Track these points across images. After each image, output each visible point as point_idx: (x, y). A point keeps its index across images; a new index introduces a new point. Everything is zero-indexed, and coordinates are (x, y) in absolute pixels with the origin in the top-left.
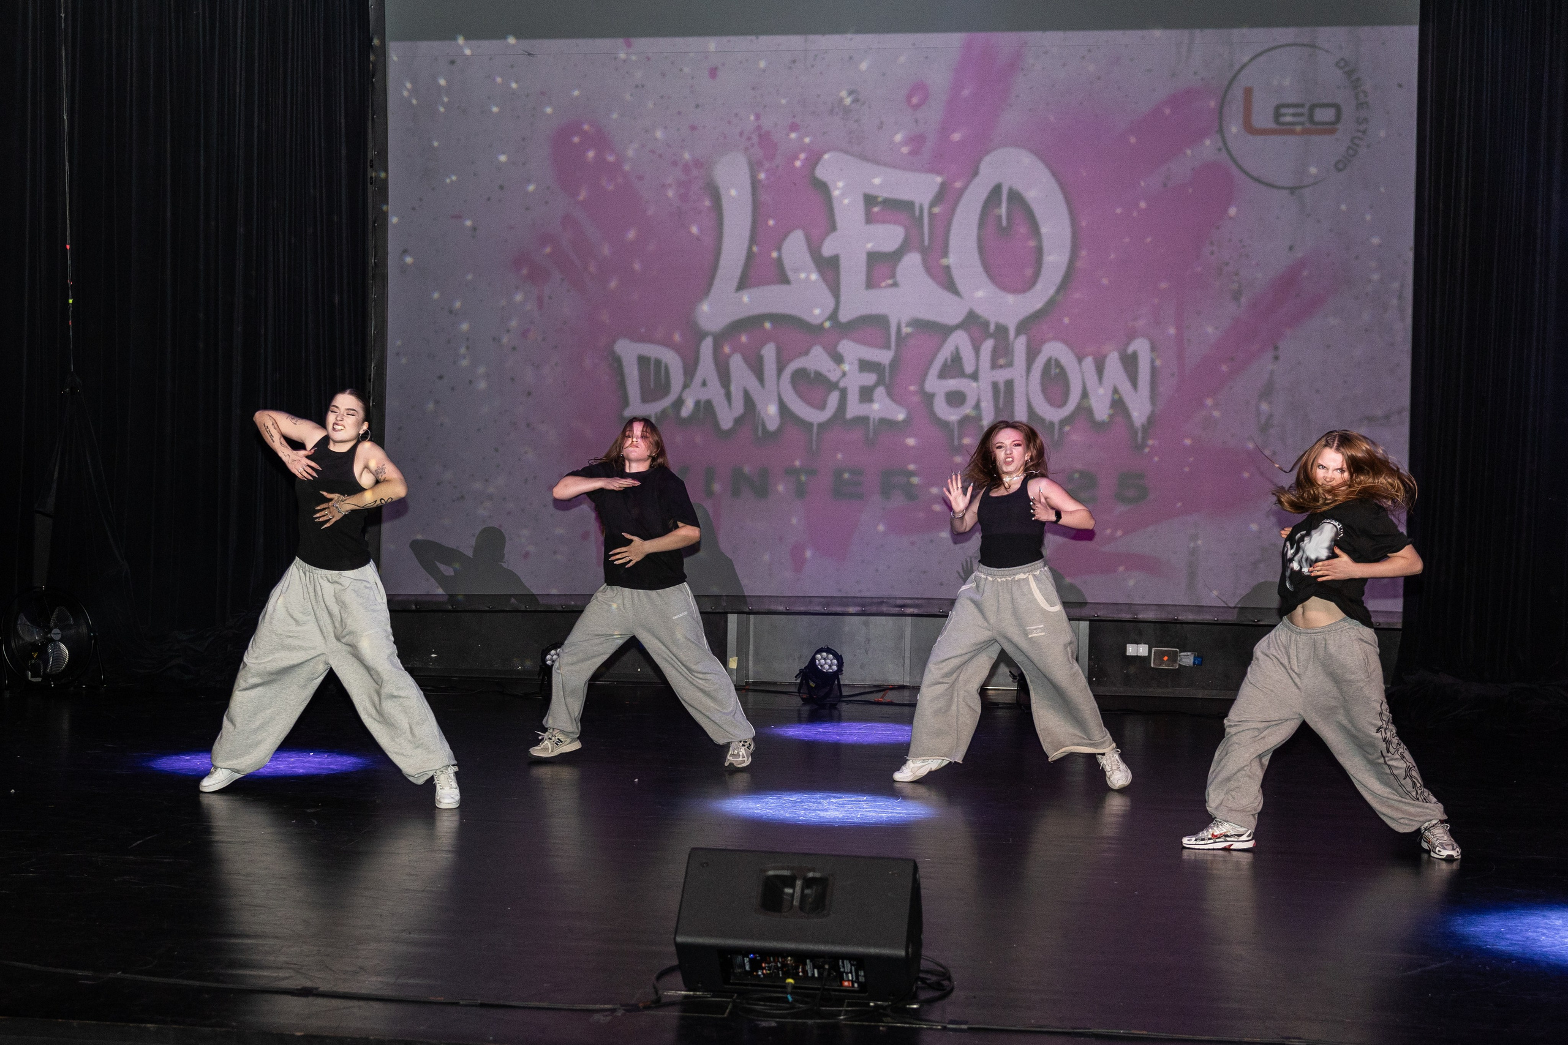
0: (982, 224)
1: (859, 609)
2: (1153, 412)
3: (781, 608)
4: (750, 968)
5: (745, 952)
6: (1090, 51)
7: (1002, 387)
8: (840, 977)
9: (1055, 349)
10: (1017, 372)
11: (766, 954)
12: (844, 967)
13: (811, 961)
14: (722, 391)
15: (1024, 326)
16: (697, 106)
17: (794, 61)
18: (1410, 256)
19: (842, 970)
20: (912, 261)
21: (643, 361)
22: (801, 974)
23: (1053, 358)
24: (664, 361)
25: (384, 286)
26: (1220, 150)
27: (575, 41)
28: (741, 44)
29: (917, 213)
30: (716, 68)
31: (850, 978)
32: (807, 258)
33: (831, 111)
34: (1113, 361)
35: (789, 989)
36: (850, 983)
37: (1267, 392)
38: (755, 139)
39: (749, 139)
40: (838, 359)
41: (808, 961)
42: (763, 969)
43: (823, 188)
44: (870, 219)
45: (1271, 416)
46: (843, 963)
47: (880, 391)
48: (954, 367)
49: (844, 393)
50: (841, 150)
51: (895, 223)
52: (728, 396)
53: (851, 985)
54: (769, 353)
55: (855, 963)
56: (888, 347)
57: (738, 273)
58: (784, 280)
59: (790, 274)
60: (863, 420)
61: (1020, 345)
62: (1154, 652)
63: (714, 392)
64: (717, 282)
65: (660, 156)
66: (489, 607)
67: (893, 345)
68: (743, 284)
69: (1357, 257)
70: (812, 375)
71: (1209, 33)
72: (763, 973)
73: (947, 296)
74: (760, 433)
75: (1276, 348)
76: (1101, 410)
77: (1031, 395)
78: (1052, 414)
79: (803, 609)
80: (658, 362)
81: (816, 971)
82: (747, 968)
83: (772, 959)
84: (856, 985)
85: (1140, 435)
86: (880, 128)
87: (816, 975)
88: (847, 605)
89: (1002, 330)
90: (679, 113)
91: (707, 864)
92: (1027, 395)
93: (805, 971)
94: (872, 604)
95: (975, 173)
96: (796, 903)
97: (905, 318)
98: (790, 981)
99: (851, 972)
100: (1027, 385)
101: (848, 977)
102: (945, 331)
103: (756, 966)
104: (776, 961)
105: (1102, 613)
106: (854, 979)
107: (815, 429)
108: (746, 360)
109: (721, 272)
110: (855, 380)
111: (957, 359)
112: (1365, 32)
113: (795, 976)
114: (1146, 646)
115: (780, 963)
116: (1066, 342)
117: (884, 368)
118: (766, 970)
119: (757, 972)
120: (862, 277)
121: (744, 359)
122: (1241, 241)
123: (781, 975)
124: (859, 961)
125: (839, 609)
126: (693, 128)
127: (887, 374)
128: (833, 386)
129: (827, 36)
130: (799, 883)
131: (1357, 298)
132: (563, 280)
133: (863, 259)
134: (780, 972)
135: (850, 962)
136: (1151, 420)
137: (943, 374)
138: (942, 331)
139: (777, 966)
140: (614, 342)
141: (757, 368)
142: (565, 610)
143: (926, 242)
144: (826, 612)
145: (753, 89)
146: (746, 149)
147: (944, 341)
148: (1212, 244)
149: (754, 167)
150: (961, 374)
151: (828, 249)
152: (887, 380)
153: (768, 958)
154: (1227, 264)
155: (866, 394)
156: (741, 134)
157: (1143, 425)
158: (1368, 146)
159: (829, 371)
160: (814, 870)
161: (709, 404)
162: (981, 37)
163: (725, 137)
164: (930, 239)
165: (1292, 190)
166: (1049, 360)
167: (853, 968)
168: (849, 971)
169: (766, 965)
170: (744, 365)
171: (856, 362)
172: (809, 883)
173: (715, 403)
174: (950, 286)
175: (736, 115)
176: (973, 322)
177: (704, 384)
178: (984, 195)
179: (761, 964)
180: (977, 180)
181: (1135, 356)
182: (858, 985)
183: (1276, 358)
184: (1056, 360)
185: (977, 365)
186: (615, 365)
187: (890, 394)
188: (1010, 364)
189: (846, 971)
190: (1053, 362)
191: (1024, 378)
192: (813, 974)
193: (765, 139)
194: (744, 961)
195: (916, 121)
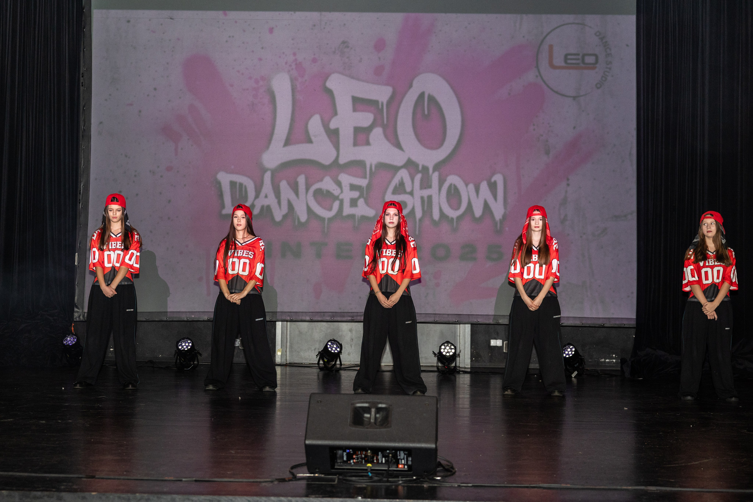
0: (414, 113)
1: (350, 318)
2: (505, 213)
3: (308, 318)
4: (347, 458)
5: (344, 448)
6: (469, 24)
7: (426, 199)
8: (397, 463)
9: (453, 179)
10: (433, 191)
11: (356, 449)
12: (400, 456)
13: (382, 453)
14: (276, 201)
15: (437, 167)
16: (262, 48)
17: (314, 26)
18: (634, 133)
19: (399, 457)
20: (378, 131)
21: (233, 184)
22: (375, 461)
23: (453, 184)
24: (245, 184)
25: (89, 143)
26: (537, 76)
27: (195, 12)
28: (286, 16)
29: (380, 106)
30: (273, 28)
31: (403, 462)
32: (322, 130)
33: (334, 52)
34: (484, 186)
35: (369, 470)
36: (403, 465)
37: (564, 202)
38: (294, 66)
39: (290, 66)
40: (339, 184)
41: (380, 453)
42: (354, 459)
43: (330, 92)
44: (355, 110)
45: (566, 216)
46: (400, 453)
47: (361, 202)
48: (400, 188)
49: (342, 202)
50: (339, 73)
51: (369, 111)
52: (279, 203)
53: (403, 467)
54: (301, 180)
55: (407, 453)
56: (365, 177)
57: (284, 137)
58: (310, 141)
59: (313, 138)
60: (352, 217)
61: (435, 178)
62: (505, 344)
63: (271, 201)
64: (273, 142)
65: (243, 74)
66: (146, 319)
67: (368, 176)
68: (288, 142)
69: (608, 133)
70: (325, 192)
71: (531, 16)
72: (353, 462)
73: (396, 150)
74: (296, 223)
75: (568, 180)
76: (478, 212)
77: (441, 204)
78: (453, 214)
79: (320, 319)
80: (241, 185)
81: (384, 459)
82: (345, 459)
83: (359, 453)
84: (406, 467)
85: (499, 225)
86: (360, 61)
87: (384, 462)
88: (344, 316)
89: (425, 169)
90: (253, 51)
91: (321, 402)
92: (439, 204)
93: (377, 460)
94: (357, 316)
95: (411, 86)
96: (372, 421)
97: (374, 163)
98: (369, 465)
99: (404, 459)
100: (439, 198)
101: (402, 462)
102: (395, 169)
103: (350, 457)
104: (362, 453)
105: (481, 320)
106: (405, 463)
107: (326, 220)
108: (289, 184)
109: (275, 137)
110: (348, 195)
111: (402, 184)
112: (609, 18)
113: (372, 462)
114: (501, 341)
115: (364, 455)
116: (460, 176)
117: (363, 188)
118: (355, 460)
119: (350, 461)
120: (351, 141)
121: (288, 183)
122: (549, 124)
123: (364, 463)
124: (409, 452)
125: (339, 319)
126: (260, 59)
127: (365, 192)
128: (336, 198)
129: (332, 13)
130: (373, 410)
131: (608, 154)
132: (188, 139)
133: (352, 130)
134: (363, 461)
135: (404, 453)
136: (505, 217)
137: (394, 192)
138: (394, 169)
139: (362, 456)
140: (217, 173)
141: (295, 188)
142: (189, 320)
143: (385, 122)
144: (333, 320)
145: (293, 39)
146: (289, 71)
147: (395, 174)
148: (534, 125)
149: (293, 80)
150: (405, 192)
151: (333, 125)
152: (365, 196)
153: (357, 452)
154: (542, 135)
155: (354, 203)
156: (286, 63)
157: (500, 220)
158: (612, 76)
159: (334, 190)
160: (381, 403)
161: (269, 207)
162: (413, 15)
163: (278, 65)
164: (387, 121)
165: (574, 98)
166: (451, 185)
167: (405, 456)
168: (403, 458)
169: (356, 456)
170: (288, 187)
171: (349, 185)
172: (379, 410)
173: (272, 207)
174: (398, 145)
175: (283, 53)
176: (410, 165)
177: (266, 197)
178: (415, 98)
179: (353, 456)
180: (411, 90)
181: (495, 183)
182: (407, 467)
183: (568, 185)
184: (454, 185)
185: (413, 187)
186: (218, 186)
187: (367, 203)
188: (430, 187)
189: (401, 458)
190: (453, 186)
191: (438, 194)
192: (382, 461)
193: (299, 66)
194: (343, 454)
195: (379, 58)
